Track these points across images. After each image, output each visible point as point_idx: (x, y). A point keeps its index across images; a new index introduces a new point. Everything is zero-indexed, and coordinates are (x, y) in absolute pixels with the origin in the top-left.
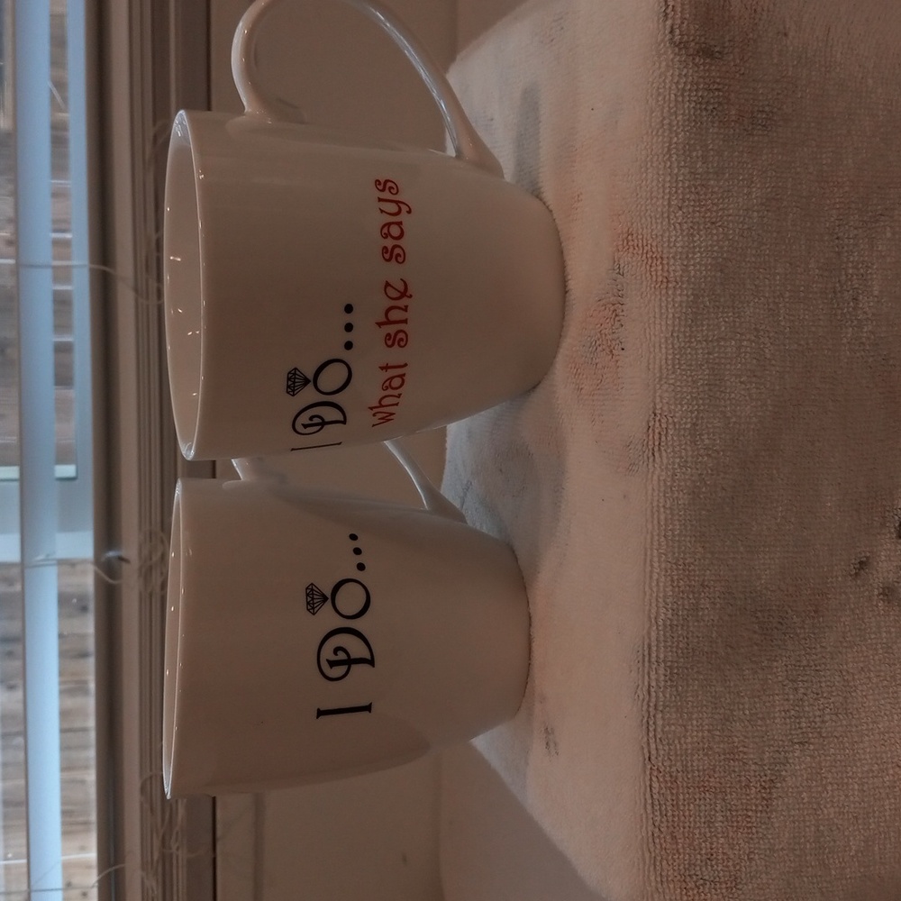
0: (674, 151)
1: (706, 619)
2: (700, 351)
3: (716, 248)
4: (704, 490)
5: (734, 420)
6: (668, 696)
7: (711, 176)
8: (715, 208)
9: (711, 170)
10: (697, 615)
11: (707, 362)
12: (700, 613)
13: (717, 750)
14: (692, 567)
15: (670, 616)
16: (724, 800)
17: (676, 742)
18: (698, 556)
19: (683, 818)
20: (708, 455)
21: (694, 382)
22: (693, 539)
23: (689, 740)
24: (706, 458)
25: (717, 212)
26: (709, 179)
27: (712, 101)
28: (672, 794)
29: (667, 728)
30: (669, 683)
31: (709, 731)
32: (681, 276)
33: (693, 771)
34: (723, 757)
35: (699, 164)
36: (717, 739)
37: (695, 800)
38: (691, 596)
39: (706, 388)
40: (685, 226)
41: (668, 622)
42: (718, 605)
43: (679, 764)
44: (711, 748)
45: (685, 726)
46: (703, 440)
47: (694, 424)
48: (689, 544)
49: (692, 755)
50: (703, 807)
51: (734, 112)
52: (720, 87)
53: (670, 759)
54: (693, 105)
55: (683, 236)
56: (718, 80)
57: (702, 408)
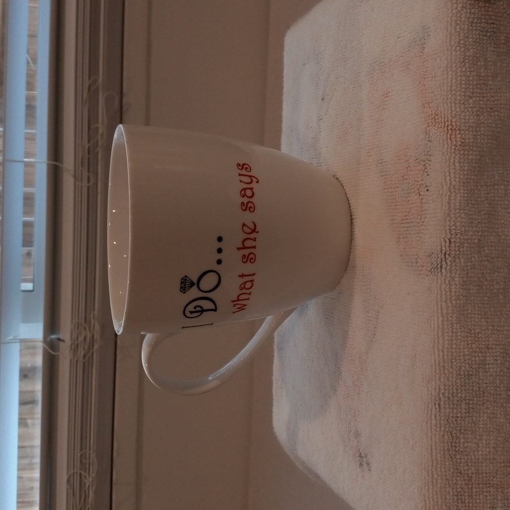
0: (467, 61)
1: (491, 370)
2: (483, 192)
3: (494, 125)
4: (485, 283)
5: (503, 237)
6: (467, 423)
7: (490, 78)
8: (493, 99)
9: (490, 74)
10: (485, 368)
11: (487, 200)
12: (487, 367)
13: (499, 460)
14: (480, 335)
15: (467, 368)
16: (502, 492)
17: (472, 453)
18: (484, 328)
19: (475, 504)
20: (488, 261)
21: (479, 212)
22: (480, 316)
23: (480, 453)
24: (486, 263)
25: (493, 101)
26: (489, 80)
27: (490, 30)
28: (468, 488)
29: (466, 444)
30: (467, 414)
31: (494, 448)
32: (473, 142)
33: (482, 473)
34: (502, 465)
35: (482, 70)
36: (499, 453)
37: (483, 492)
38: (480, 355)
39: (487, 216)
40: (475, 109)
41: (467, 373)
42: (499, 362)
43: (473, 468)
44: (494, 459)
45: (477, 444)
46: (484, 251)
47: (480, 240)
48: (477, 320)
49: (482, 463)
50: (489, 497)
51: (503, 38)
52: (495, 21)
53: (467, 465)
54: (478, 32)
55: (474, 116)
56: (493, 17)
57: (484, 229)
